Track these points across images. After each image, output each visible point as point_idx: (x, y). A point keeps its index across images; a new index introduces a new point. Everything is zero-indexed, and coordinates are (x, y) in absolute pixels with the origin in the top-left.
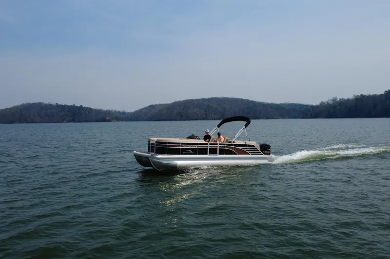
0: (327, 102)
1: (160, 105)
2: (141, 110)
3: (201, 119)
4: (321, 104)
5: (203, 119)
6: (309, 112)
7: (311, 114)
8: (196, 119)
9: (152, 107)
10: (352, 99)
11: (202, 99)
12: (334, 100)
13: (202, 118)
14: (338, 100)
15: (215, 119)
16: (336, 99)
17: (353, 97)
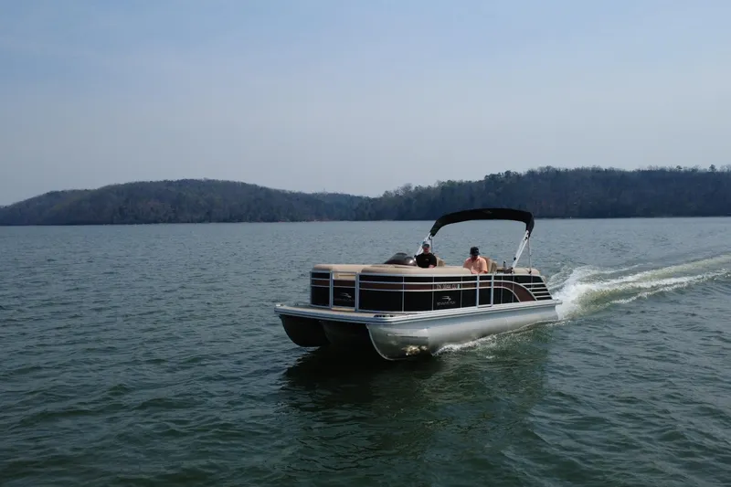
0: (395, 192)
1: (74, 192)
2: (29, 203)
3: (164, 222)
4: (385, 195)
5: (170, 221)
6: (367, 208)
7: (370, 214)
8: (156, 222)
9: (53, 196)
10: (435, 190)
11: (165, 181)
12: (407, 188)
13: (167, 218)
14: (413, 188)
15: (192, 222)
16: (410, 187)
17: (437, 185)
